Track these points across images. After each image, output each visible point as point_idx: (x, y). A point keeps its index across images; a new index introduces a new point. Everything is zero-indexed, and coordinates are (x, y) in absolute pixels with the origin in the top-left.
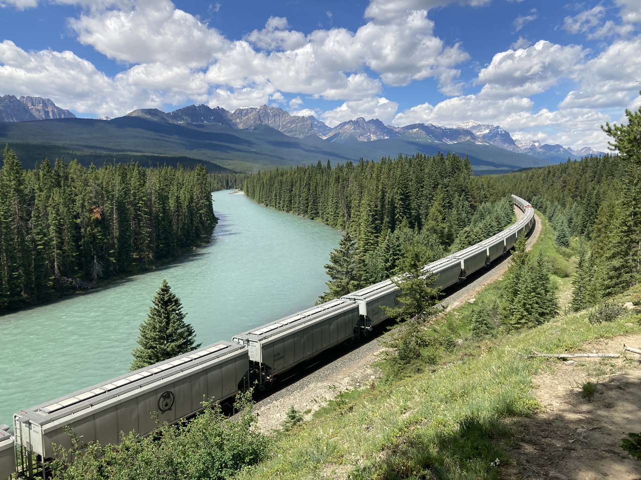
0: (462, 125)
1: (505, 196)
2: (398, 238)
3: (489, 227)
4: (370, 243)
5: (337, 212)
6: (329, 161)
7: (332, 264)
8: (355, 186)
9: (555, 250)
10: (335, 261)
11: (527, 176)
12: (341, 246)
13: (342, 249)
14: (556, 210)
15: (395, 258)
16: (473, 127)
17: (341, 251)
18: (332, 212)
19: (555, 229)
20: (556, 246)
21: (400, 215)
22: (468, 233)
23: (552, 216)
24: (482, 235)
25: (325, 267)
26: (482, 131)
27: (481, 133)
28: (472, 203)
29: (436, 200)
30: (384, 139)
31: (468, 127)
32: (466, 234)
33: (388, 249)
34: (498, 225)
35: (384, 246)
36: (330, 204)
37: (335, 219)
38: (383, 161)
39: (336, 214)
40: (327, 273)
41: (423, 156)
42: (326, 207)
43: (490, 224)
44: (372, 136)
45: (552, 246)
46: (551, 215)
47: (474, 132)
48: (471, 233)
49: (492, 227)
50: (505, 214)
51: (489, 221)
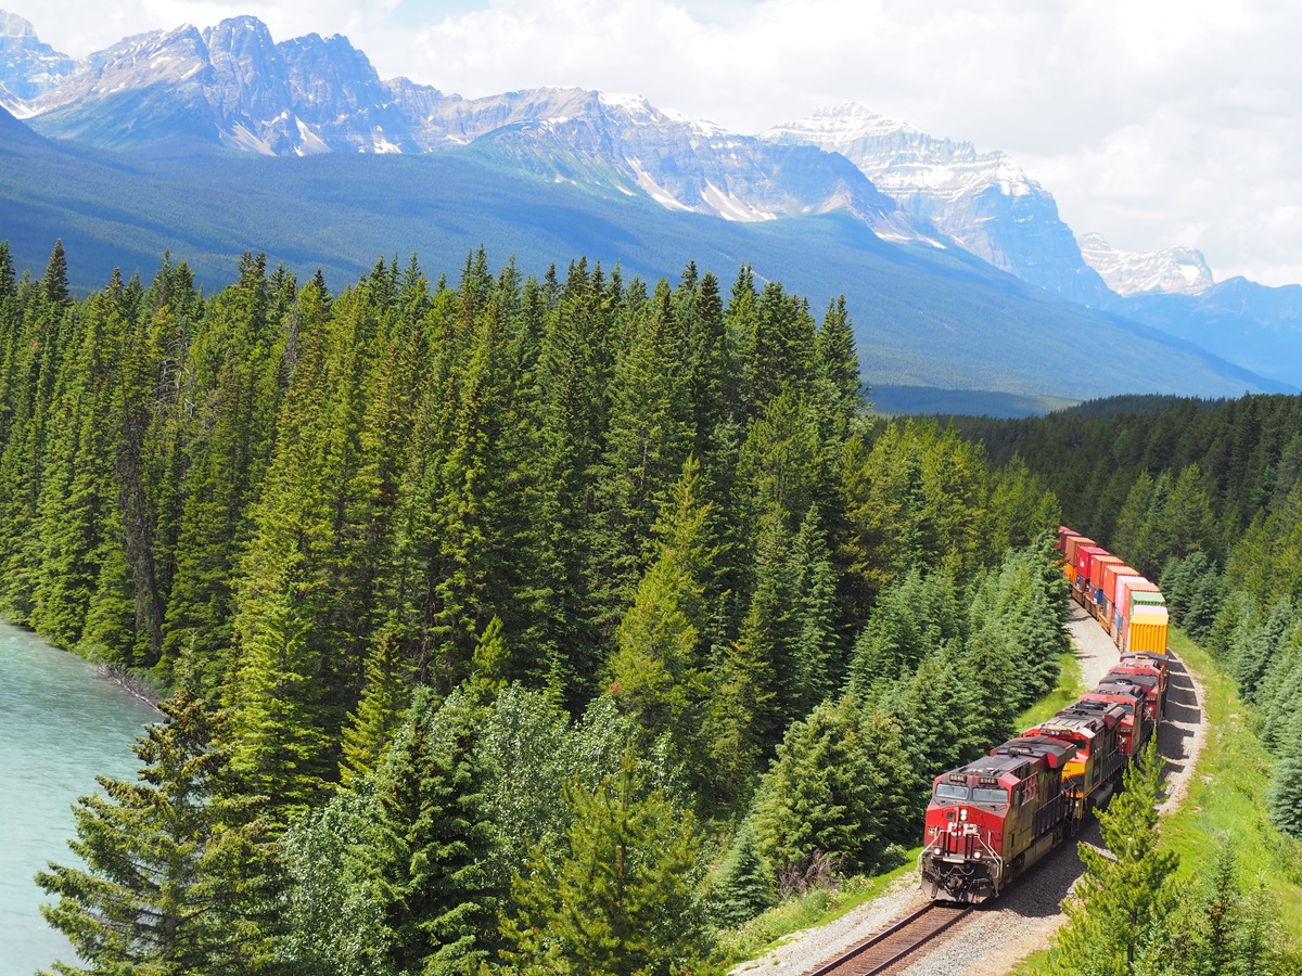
0: (808, 124)
1: (1027, 543)
2: (467, 743)
3: (941, 709)
4: (293, 756)
5: (87, 558)
6: (60, 253)
7: (81, 867)
8: (205, 412)
9: (1269, 857)
10: (105, 852)
11: (1141, 446)
12: (142, 765)
13: (146, 784)
14: (1282, 639)
15: (444, 852)
16: (866, 144)
17: (144, 793)
18: (56, 554)
19: (1272, 742)
20: (1277, 837)
21: (468, 608)
22: (834, 740)
23: (1260, 673)
24: (904, 754)
25: (44, 882)
26: (909, 171)
27: (908, 180)
28: (855, 568)
29: (668, 539)
30: (370, 155)
31: (839, 135)
32: (825, 739)
33: (409, 797)
34: (986, 700)
35: (383, 777)
36: (49, 506)
37: (69, 599)
38: (383, 287)
39: (83, 575)
40: (55, 920)
41: (608, 282)
42: (25, 525)
43: (947, 696)
44: (301, 125)
45: (1257, 837)
46: (1255, 667)
47: (870, 167)
48: (850, 737)
49: (954, 709)
50: (1024, 642)
51: (942, 677)
